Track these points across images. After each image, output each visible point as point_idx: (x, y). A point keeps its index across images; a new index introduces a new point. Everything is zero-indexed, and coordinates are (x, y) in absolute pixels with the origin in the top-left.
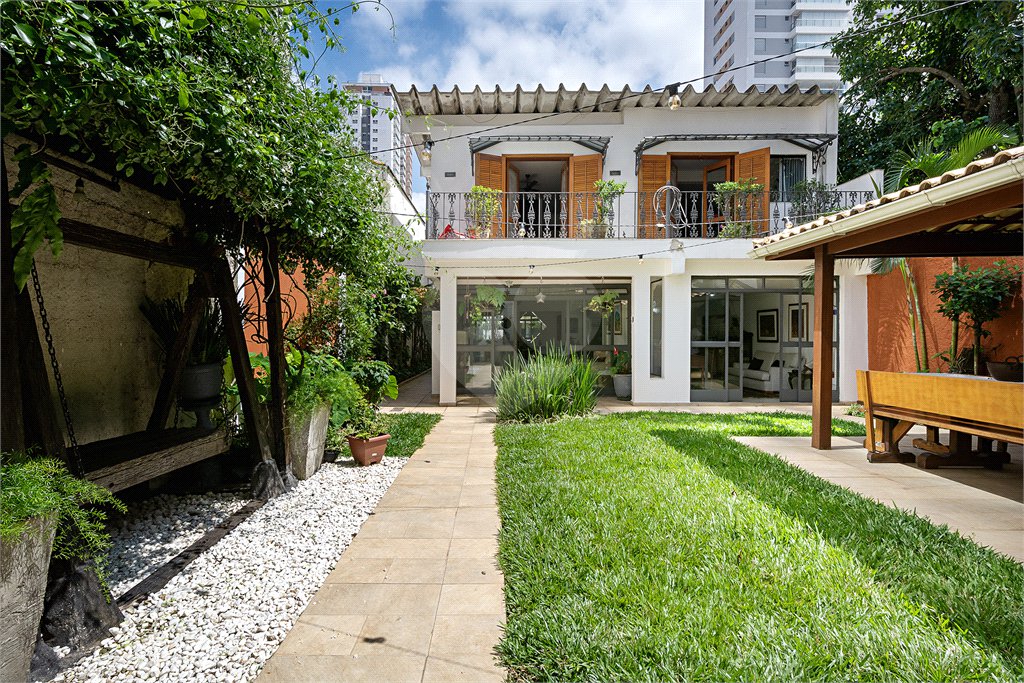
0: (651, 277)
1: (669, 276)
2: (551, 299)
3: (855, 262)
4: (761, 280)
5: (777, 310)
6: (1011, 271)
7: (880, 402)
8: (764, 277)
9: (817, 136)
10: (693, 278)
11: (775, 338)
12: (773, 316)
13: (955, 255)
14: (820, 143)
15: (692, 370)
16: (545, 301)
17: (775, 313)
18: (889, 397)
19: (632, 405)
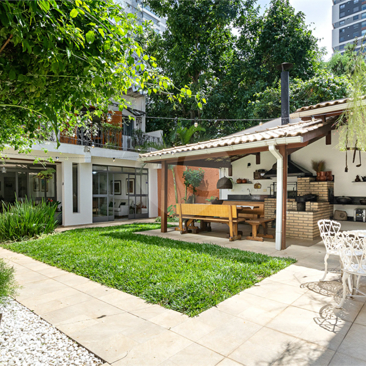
0: (73, 163)
1: (82, 164)
2: (9, 170)
3: (156, 164)
4: (121, 168)
5: (120, 181)
6: (202, 172)
7: (185, 214)
8: (122, 167)
9: (139, 111)
10: (93, 165)
11: (120, 193)
12: (119, 184)
13: (187, 166)
14: (139, 114)
15: (93, 208)
16: (7, 172)
17: (119, 182)
18: (187, 212)
19: (63, 227)
